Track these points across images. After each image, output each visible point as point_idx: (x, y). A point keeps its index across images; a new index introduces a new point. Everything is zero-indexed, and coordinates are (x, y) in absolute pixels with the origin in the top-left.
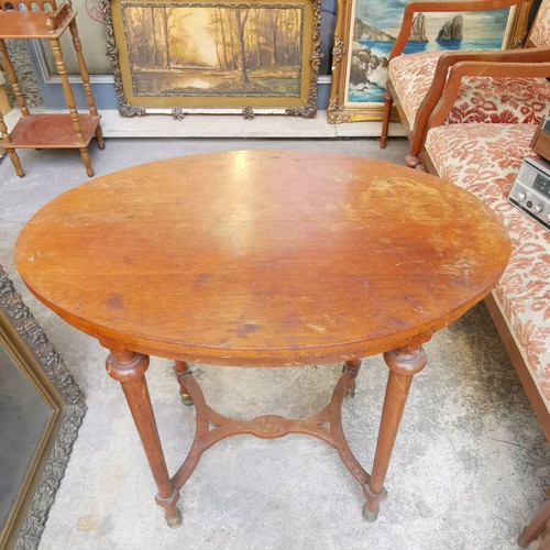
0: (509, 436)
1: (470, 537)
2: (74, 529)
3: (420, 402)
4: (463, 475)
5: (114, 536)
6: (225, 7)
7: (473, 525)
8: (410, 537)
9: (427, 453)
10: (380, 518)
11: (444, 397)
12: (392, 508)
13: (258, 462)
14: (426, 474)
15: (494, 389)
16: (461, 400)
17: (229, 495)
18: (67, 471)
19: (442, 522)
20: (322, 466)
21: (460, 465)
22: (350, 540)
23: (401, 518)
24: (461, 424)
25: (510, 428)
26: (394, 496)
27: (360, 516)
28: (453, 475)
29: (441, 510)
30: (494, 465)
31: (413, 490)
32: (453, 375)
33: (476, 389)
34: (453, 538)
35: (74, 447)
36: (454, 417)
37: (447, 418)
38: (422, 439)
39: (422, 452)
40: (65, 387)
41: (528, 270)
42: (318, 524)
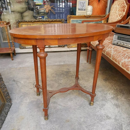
0: (125, 100)
1: (123, 122)
3: (101, 95)
4: (116, 109)
6: (44, 24)
7: (123, 120)
8: (107, 124)
9: (106, 105)
11: (107, 94)
12: (100, 118)
13: (61, 111)
14: (107, 110)
15: (118, 91)
16: (111, 94)
17: (54, 120)
18: (6, 119)
19: (114, 120)
20: (79, 111)
21: (115, 107)
22: (90, 127)
23: (103, 120)
24: (112, 98)
25: (125, 98)
26: (100, 115)
28: (114, 109)
29: (113, 117)
30: (124, 106)
31: (105, 113)
32: (108, 89)
33: (114, 91)
34: (118, 123)
35: (8, 113)
36: (110, 97)
37: (109, 97)
38: (104, 102)
39: (104, 105)
40: (6, 96)
41: (121, 53)
42: (81, 124)
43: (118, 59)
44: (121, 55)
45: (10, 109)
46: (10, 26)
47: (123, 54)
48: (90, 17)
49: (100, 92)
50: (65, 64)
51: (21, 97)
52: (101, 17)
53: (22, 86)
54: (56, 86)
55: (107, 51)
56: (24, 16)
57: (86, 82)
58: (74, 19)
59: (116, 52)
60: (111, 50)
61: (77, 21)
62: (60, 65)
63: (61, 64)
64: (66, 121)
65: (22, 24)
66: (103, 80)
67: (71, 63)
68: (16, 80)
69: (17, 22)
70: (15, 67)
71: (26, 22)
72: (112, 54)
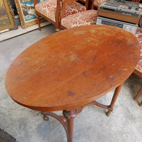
8: (118, 114)
17: (77, 134)
19: (121, 106)
20: (90, 112)
29: (119, 104)
34: (125, 108)
64: (87, 129)
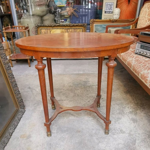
0: (145, 115)
1: (137, 138)
2: (20, 138)
3: (119, 108)
4: (133, 124)
5: (31, 139)
6: (64, 29)
7: (137, 135)
8: (119, 138)
9: (122, 119)
10: (110, 134)
11: (125, 107)
12: (113, 132)
13: (73, 122)
14: (122, 124)
15: (139, 105)
16: (130, 108)
18: (18, 124)
20: (92, 122)
21: (132, 121)
22: (101, 139)
23: (116, 134)
24: (131, 112)
25: (145, 113)
26: (113, 129)
27: (104, 134)
28: (130, 124)
30: (142, 121)
31: (119, 127)
32: (127, 102)
33: (134, 105)
34: (132, 138)
36: (129, 111)
37: (126, 111)
38: (120, 116)
39: (120, 119)
40: (20, 102)
41: (142, 64)
42: (92, 136)
43: (138, 70)
44: (141, 66)
45: (23, 116)
46: (29, 31)
47: (144, 65)
48: (116, 21)
49: (118, 105)
50: (85, 73)
51: (34, 104)
52: (129, 21)
53: (37, 94)
54: (72, 96)
55: (128, 60)
56: (44, 20)
57: (104, 93)
58: (98, 23)
59: (136, 63)
60: (133, 60)
61: (101, 26)
62: (78, 74)
63: (80, 73)
64: (77, 131)
65: (41, 29)
66: (123, 93)
67: (90, 72)
68: (31, 87)
69: (36, 27)
70: (32, 74)
71: (46, 26)
72: (132, 64)
